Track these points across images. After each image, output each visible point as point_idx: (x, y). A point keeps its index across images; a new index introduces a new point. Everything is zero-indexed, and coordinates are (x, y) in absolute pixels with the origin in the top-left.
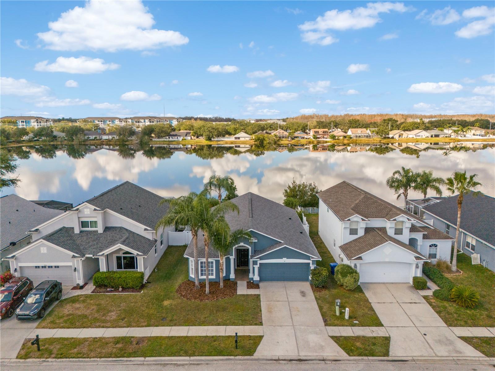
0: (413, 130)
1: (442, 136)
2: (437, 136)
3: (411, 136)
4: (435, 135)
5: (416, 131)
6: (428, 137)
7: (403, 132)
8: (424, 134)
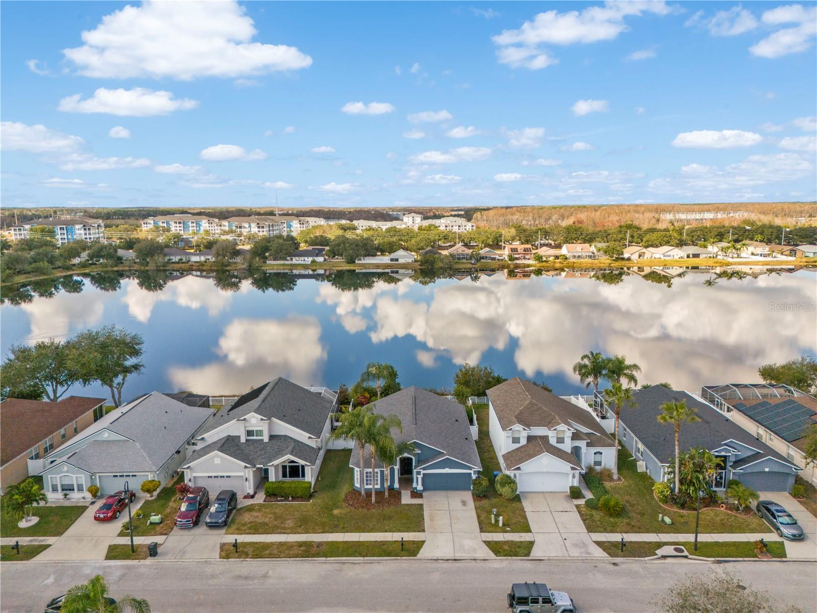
0: (661, 246)
1: (704, 256)
2: (696, 256)
3: (657, 256)
4: (693, 254)
5: (665, 248)
6: (682, 257)
7: (644, 250)
8: (677, 253)
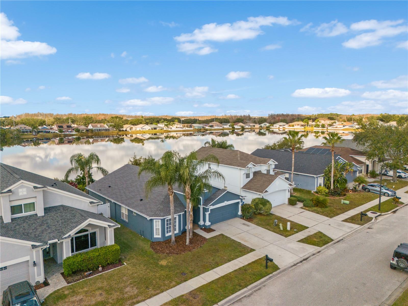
1: (158, 128)
2: (155, 129)
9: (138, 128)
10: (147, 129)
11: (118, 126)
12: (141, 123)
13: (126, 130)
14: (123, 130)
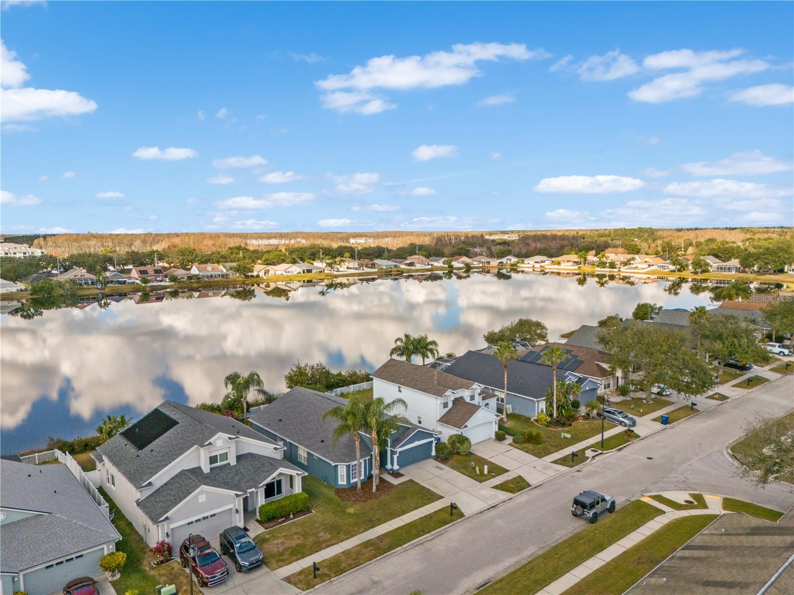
1: (315, 271)
2: (309, 271)
3: (279, 273)
4: (307, 269)
6: (300, 273)
7: (268, 268)
8: (294, 269)
9: (280, 270)
10: (295, 273)
11: (243, 270)
12: (284, 261)
13: (258, 276)
14: (252, 276)
